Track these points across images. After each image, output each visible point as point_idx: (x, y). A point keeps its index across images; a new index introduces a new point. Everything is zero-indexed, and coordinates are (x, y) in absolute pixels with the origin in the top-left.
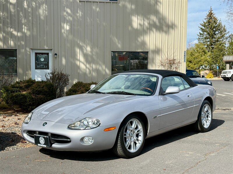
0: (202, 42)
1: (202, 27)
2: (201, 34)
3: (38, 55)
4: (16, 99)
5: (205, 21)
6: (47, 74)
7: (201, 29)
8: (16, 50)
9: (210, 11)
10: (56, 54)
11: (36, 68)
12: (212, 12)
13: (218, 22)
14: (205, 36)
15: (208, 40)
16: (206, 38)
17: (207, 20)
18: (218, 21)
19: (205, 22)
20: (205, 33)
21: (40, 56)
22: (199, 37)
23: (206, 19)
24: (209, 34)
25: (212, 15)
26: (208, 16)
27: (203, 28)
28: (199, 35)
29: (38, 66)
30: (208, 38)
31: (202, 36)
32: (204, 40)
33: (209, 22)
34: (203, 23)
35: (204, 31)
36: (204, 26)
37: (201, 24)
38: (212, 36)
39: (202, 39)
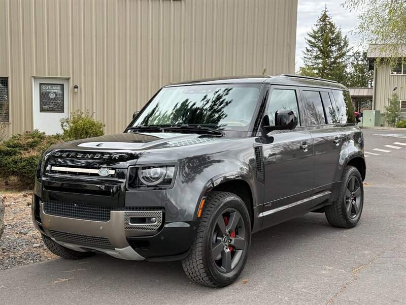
0: (310, 64)
1: (310, 40)
2: (308, 50)
3: (45, 88)
4: (14, 166)
5: (316, 29)
7: (310, 41)
8: (8, 78)
9: (323, 13)
10: (76, 87)
11: (42, 110)
12: (327, 14)
13: (336, 30)
14: (315, 54)
15: (321, 60)
16: (317, 58)
17: (318, 27)
19: (316, 30)
20: (316, 49)
21: (48, 89)
22: (306, 56)
23: (317, 25)
24: (320, 50)
25: (328, 18)
26: (320, 20)
27: (313, 40)
28: (306, 52)
29: (45, 107)
30: (319, 58)
31: (310, 53)
32: (314, 61)
33: (322, 30)
34: (312, 32)
35: (313, 45)
36: (315, 37)
37: (309, 33)
38: (325, 54)
39: (310, 58)
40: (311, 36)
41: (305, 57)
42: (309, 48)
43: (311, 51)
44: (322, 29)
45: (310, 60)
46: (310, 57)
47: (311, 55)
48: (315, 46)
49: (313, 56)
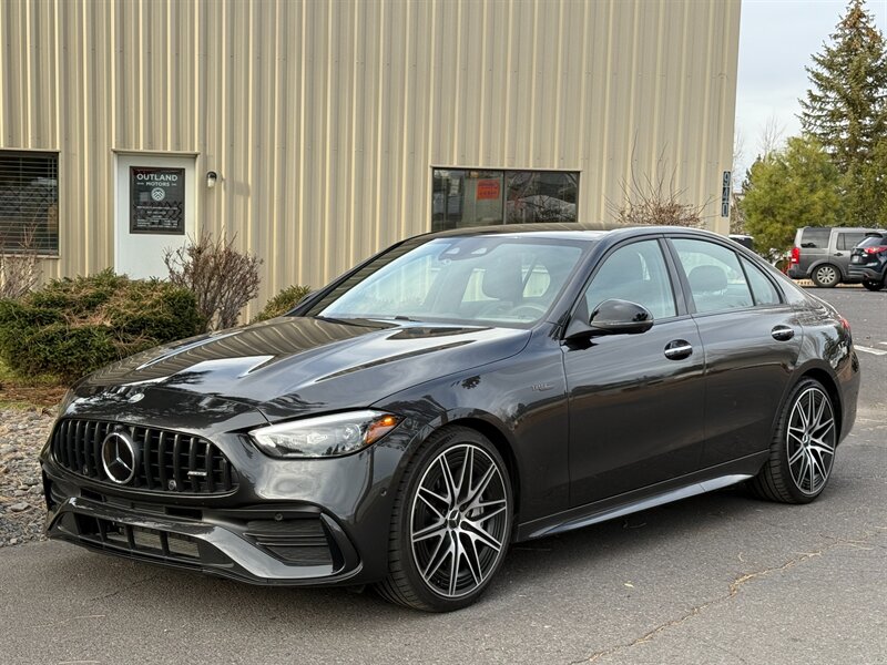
0: (819, 131)
1: (820, 71)
2: (814, 98)
3: (143, 177)
5: (834, 45)
6: (175, 255)
7: (817, 75)
8: (57, 153)
9: (852, 6)
10: (212, 175)
11: (134, 229)
12: (863, 8)
14: (830, 107)
15: (845, 122)
16: (835, 115)
17: (840, 40)
18: (884, 45)
19: (835, 49)
20: (832, 95)
21: (150, 180)
22: (807, 111)
23: (836, 37)
24: (844, 97)
25: (864, 20)
26: (845, 23)
27: (826, 73)
28: (808, 101)
29: (141, 223)
30: (841, 116)
31: (818, 105)
32: (828, 124)
33: (849, 48)
34: (825, 54)
35: (825, 84)
36: (830, 66)
37: (817, 56)
38: (857, 107)
39: (819, 117)
40: (821, 63)
41: (806, 115)
42: (817, 92)
43: (821, 98)
44: (849, 46)
45: (819, 122)
46: (820, 113)
47: (821, 109)
48: (832, 88)
49: (825, 113)
